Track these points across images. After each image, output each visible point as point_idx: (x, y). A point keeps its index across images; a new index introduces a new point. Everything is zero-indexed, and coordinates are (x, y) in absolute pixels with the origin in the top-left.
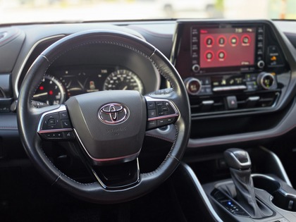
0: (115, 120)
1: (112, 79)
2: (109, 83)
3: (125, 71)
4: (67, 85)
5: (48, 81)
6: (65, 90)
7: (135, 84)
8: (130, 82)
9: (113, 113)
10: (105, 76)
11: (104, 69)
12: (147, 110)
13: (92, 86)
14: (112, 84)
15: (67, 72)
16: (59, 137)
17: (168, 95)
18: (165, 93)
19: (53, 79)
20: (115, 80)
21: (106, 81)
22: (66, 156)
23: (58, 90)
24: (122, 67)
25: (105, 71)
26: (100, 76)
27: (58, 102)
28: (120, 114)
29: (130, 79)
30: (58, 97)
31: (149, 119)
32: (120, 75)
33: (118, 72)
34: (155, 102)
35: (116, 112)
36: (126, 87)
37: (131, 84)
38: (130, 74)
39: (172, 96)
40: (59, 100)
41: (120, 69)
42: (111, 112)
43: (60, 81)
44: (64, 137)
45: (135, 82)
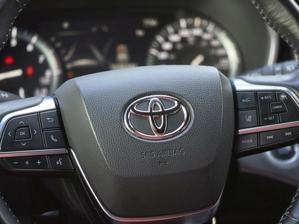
0: (160, 132)
1: (167, 40)
2: (160, 49)
3: (197, 22)
4: (66, 53)
5: (22, 43)
6: (62, 64)
7: (220, 52)
8: (210, 47)
9: (156, 117)
10: (151, 33)
11: (150, 16)
12: (237, 110)
13: (122, 56)
14: (169, 52)
15: (66, 25)
16: (38, 166)
17: (286, 78)
18: (283, 72)
19: (34, 39)
20: (174, 44)
21: (154, 44)
22: (56, 212)
23: (46, 65)
24: (191, 13)
25: (152, 23)
26: (140, 33)
27: (44, 91)
28: (173, 117)
29: (208, 41)
30: (45, 81)
31: (241, 131)
32: (186, 30)
33: (183, 23)
34: (255, 92)
35: (163, 113)
36: (200, 59)
37: (213, 52)
38: (211, 27)
39: (294, 79)
40: (48, 87)
41: (186, 17)
42: (151, 114)
43: (51, 45)
44: (50, 169)
45: (221, 47)
